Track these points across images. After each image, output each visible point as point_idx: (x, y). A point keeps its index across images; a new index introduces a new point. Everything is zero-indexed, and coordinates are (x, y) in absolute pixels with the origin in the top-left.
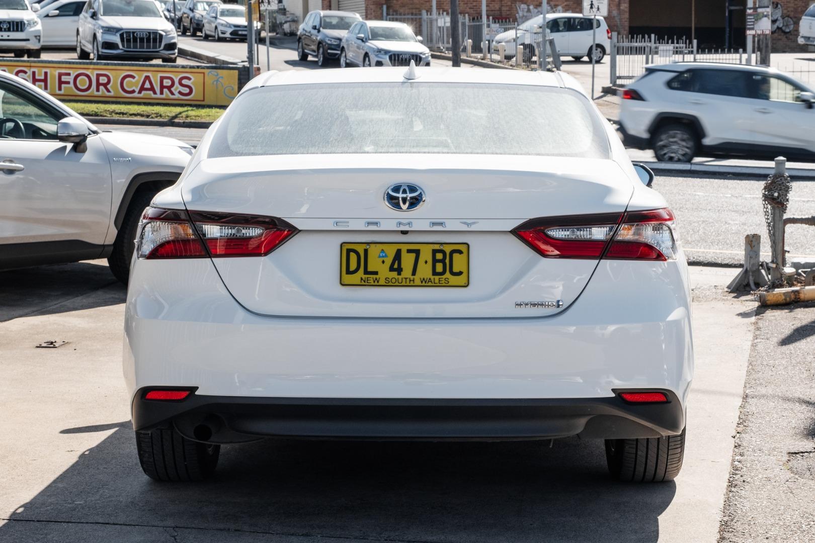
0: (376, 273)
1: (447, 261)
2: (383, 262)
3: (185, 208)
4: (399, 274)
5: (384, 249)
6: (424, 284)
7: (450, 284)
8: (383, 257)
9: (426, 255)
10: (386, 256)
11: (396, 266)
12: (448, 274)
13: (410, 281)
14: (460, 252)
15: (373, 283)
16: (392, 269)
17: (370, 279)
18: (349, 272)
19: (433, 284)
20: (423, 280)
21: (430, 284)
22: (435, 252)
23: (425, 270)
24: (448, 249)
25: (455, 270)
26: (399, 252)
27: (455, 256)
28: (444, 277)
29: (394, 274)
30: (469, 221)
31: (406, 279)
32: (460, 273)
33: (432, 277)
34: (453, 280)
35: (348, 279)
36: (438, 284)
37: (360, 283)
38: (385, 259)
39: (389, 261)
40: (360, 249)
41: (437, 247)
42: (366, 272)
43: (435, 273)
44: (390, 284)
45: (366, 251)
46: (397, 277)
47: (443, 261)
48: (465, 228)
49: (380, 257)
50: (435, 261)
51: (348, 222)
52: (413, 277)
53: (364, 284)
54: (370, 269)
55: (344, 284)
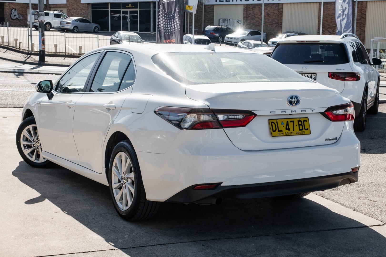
0: (282, 131)
1: (303, 125)
2: (283, 126)
3: (209, 108)
4: (289, 131)
5: (283, 121)
6: (297, 134)
7: (305, 133)
8: (283, 124)
9: (296, 123)
10: (284, 124)
11: (287, 128)
12: (304, 130)
13: (293, 133)
14: (306, 121)
15: (282, 135)
16: (286, 129)
17: (281, 134)
18: (274, 131)
19: (300, 134)
20: (297, 133)
21: (299, 134)
22: (299, 121)
23: (297, 129)
24: (302, 120)
25: (306, 128)
26: (287, 122)
27: (305, 122)
28: (303, 131)
29: (288, 131)
30: (313, 109)
31: (292, 132)
32: (307, 129)
33: (299, 131)
34: (306, 132)
35: (274, 134)
36: (302, 134)
37: (278, 135)
38: (284, 125)
39: (285, 125)
40: (275, 121)
41: (299, 119)
42: (279, 131)
43: (300, 130)
44: (287, 135)
45: (277, 122)
46: (288, 132)
47: (301, 125)
48: (311, 112)
49: (282, 124)
50: (299, 125)
51: (275, 111)
52: (294, 131)
53: (279, 136)
54: (280, 130)
55: (273, 136)
